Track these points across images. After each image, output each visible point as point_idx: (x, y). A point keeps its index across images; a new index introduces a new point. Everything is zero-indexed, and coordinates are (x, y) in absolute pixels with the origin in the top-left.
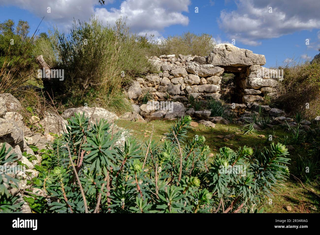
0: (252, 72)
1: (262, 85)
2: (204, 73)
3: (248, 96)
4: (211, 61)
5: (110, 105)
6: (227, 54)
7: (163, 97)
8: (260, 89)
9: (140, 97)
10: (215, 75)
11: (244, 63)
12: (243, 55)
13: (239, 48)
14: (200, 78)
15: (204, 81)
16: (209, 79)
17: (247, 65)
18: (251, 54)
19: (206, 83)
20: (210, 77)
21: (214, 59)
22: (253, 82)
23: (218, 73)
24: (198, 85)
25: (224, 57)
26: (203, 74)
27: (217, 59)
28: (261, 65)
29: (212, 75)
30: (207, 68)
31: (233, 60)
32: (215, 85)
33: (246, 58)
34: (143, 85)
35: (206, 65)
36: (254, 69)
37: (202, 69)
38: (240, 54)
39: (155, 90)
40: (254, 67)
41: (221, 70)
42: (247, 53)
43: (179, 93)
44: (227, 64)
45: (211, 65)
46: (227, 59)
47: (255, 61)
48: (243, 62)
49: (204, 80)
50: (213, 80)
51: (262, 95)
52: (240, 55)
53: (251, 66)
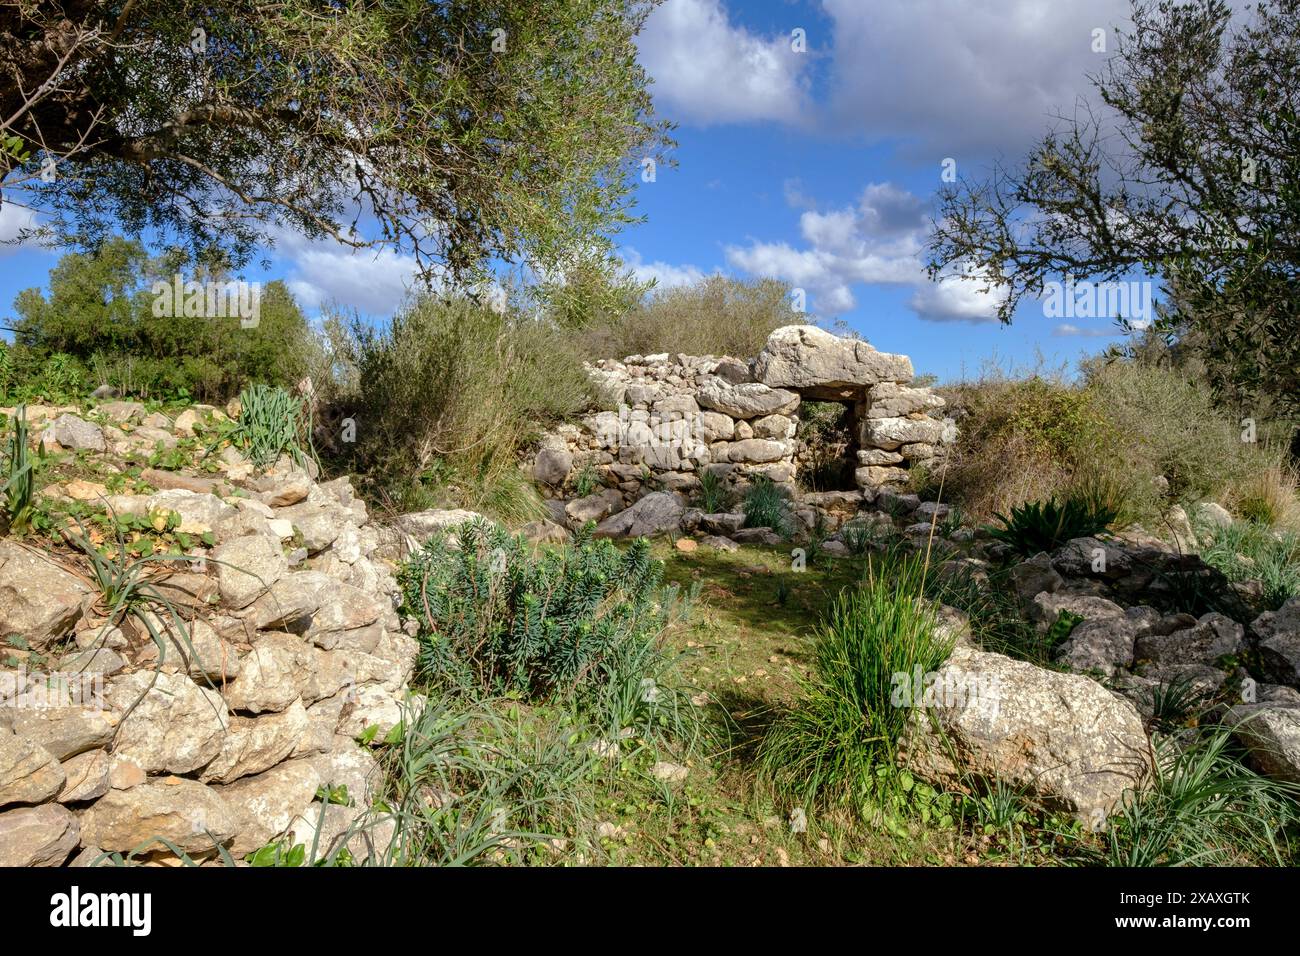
0: (876, 404)
1: (903, 438)
2: (743, 408)
3: (866, 469)
4: (763, 374)
5: (485, 505)
6: (804, 356)
7: (631, 478)
8: (899, 450)
9: (568, 478)
10: (775, 412)
11: (853, 379)
12: (850, 355)
13: (837, 339)
14: (736, 420)
15: (745, 431)
16: (758, 423)
17: (861, 382)
18: (869, 354)
19: (750, 434)
20: (761, 417)
21: (771, 368)
22: (877, 430)
23: (783, 406)
24: (729, 441)
25: (798, 362)
26: (740, 411)
27: (778, 368)
28: (898, 383)
29: (767, 414)
30: (751, 395)
31: (822, 372)
32: (777, 439)
33: (856, 364)
34: (578, 445)
35: (748, 387)
36: (879, 396)
37: (737, 396)
38: (840, 353)
39: (611, 458)
40: (881, 390)
41: (792, 400)
42: (859, 352)
43: (677, 467)
44: (807, 383)
45: (763, 387)
46: (806, 369)
47: (882, 374)
48: (849, 377)
49: (744, 426)
50: (770, 426)
51: (905, 464)
52: (841, 358)
53: (872, 385)
